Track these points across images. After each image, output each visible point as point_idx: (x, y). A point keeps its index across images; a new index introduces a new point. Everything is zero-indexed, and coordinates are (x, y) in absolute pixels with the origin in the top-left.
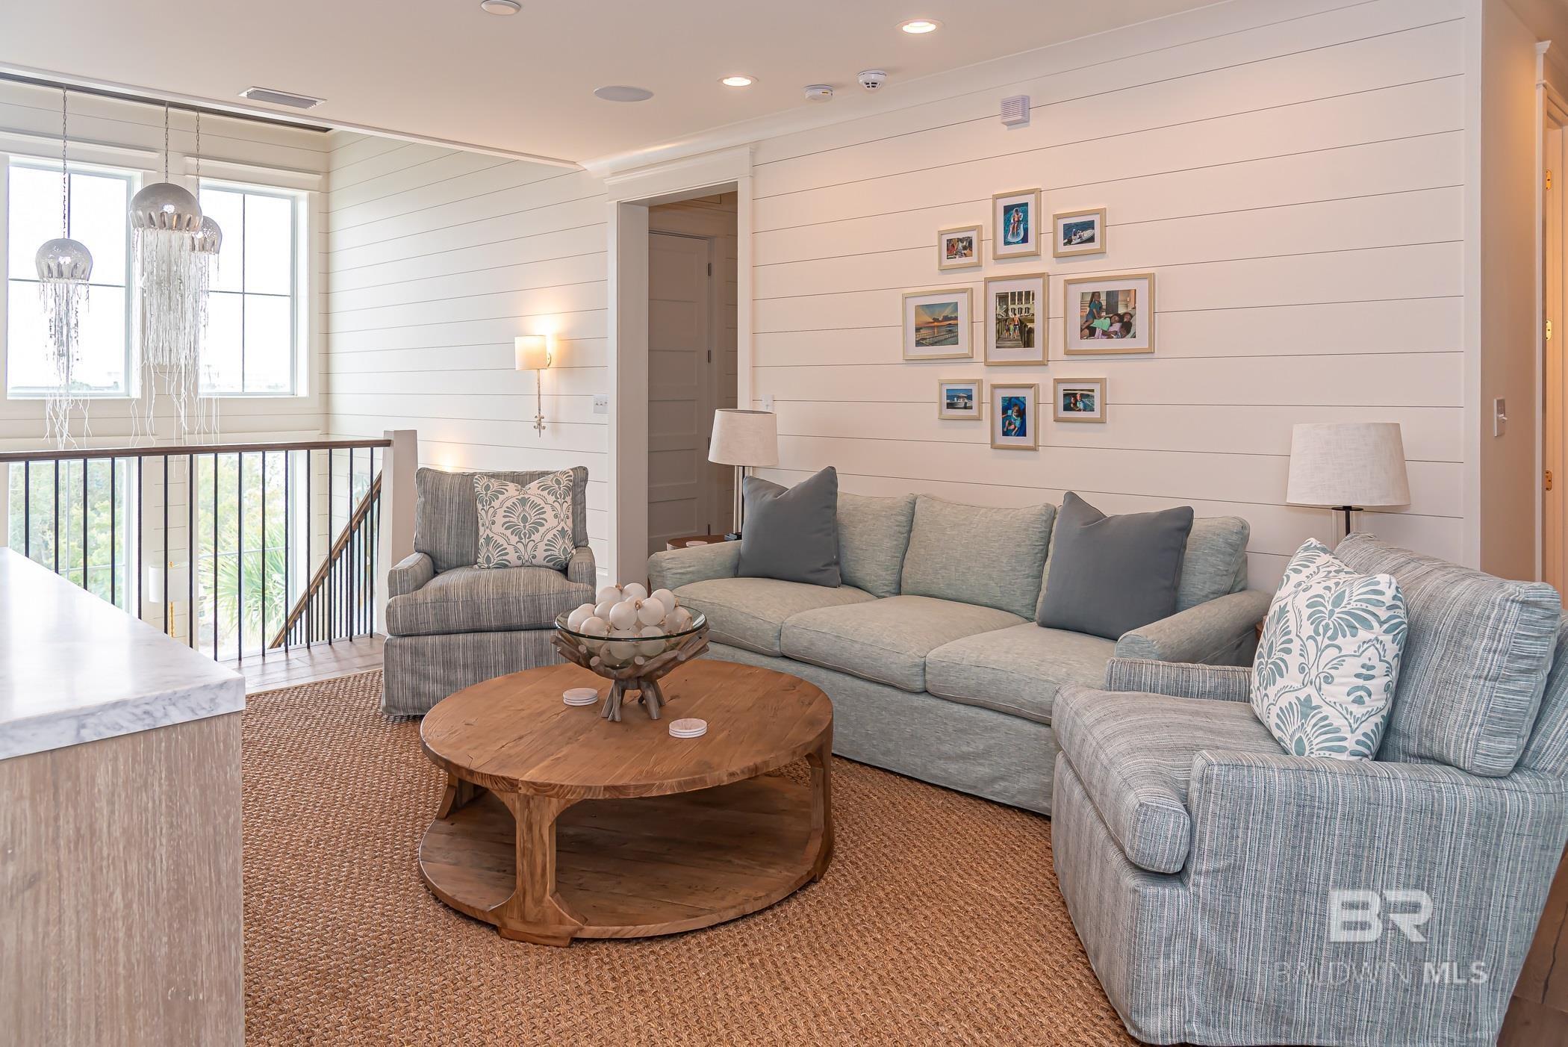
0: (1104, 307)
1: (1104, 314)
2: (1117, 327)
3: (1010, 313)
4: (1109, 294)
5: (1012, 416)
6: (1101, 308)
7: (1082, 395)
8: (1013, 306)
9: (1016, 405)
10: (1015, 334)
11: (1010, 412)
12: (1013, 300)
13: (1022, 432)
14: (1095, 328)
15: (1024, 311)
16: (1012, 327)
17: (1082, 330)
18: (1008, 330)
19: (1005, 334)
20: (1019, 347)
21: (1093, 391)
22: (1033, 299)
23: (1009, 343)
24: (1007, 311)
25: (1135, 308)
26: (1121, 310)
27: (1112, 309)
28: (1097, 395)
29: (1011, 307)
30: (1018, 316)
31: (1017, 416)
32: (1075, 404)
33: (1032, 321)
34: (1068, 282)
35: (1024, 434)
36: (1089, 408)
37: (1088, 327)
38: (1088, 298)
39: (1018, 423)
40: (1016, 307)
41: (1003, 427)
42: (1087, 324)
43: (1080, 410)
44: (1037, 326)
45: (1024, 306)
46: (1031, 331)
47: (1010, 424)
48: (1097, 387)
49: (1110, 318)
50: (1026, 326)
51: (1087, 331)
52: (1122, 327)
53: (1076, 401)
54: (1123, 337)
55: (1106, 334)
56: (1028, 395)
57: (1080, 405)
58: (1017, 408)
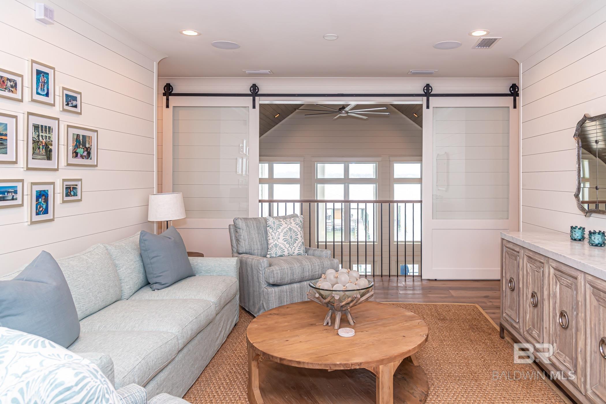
0: (81, 143)
1: (81, 146)
2: (85, 154)
3: (40, 138)
4: (83, 136)
5: (41, 202)
6: (80, 143)
7: (73, 187)
8: (42, 134)
9: (43, 195)
10: (43, 152)
11: (40, 200)
12: (42, 130)
13: (46, 212)
14: (78, 153)
15: (48, 138)
16: (41, 147)
17: (73, 153)
18: (39, 148)
19: (37, 151)
20: (44, 159)
21: (77, 185)
22: (52, 132)
23: (39, 157)
24: (38, 136)
25: (91, 145)
26: (87, 146)
27: (84, 144)
28: (79, 188)
29: (41, 134)
30: (45, 140)
31: (44, 202)
32: (70, 193)
33: (51, 145)
34: (68, 126)
35: (47, 213)
36: (75, 195)
37: (75, 152)
38: (75, 137)
39: (44, 207)
40: (44, 134)
41: (36, 210)
42: (75, 150)
43: (72, 196)
44: (54, 148)
45: (48, 135)
46: (51, 151)
47: (40, 208)
48: (79, 183)
49: (83, 148)
50: (48, 147)
51: (75, 154)
52: (87, 154)
53: (71, 191)
54: (88, 159)
55: (82, 157)
56: (49, 189)
57: (72, 193)
58: (44, 197)
